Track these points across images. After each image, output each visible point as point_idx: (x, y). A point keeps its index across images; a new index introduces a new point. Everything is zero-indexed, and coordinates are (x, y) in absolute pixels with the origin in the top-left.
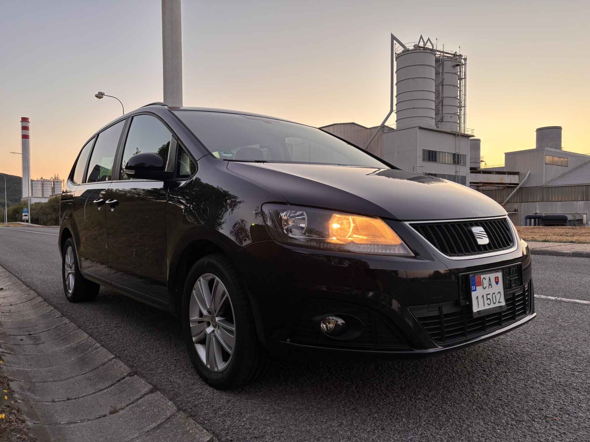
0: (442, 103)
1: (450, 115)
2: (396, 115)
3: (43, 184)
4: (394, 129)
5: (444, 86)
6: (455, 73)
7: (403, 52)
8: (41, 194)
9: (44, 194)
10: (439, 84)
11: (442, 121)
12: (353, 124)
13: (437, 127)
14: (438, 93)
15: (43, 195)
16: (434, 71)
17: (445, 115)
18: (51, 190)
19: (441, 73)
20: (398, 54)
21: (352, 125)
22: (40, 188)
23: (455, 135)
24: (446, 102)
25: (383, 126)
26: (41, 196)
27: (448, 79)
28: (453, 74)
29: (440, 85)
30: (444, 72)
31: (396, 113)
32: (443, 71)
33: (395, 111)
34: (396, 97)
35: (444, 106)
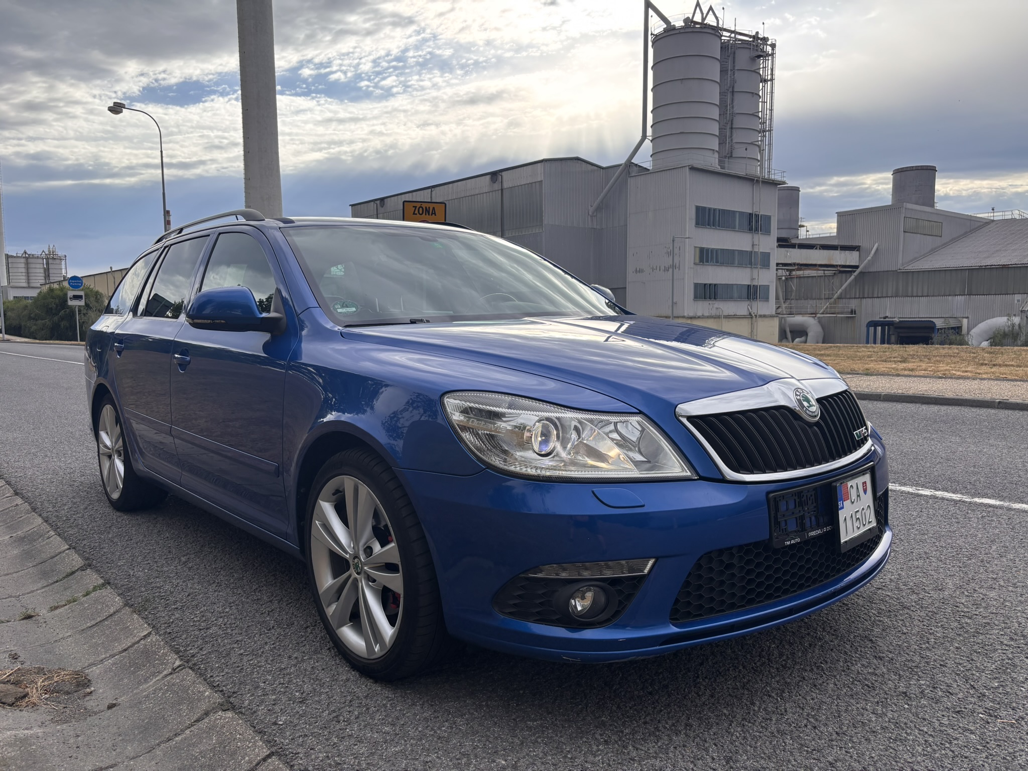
0: (732, 124)
1: (745, 146)
2: (651, 144)
3: (27, 264)
4: (649, 170)
5: (735, 94)
6: (754, 71)
7: (665, 30)
8: (24, 281)
10: (726, 91)
11: (731, 156)
12: (578, 159)
13: (723, 168)
14: (723, 106)
15: (28, 283)
16: (717, 67)
17: (736, 146)
18: (43, 274)
19: (731, 70)
20: (656, 35)
21: (575, 160)
22: (23, 270)
23: (751, 180)
24: (739, 122)
25: (629, 164)
26: (25, 285)
27: (742, 81)
28: (750, 73)
29: (729, 91)
30: (736, 68)
31: (651, 141)
32: (734, 66)
33: (650, 138)
34: (651, 112)
35: (734, 130)
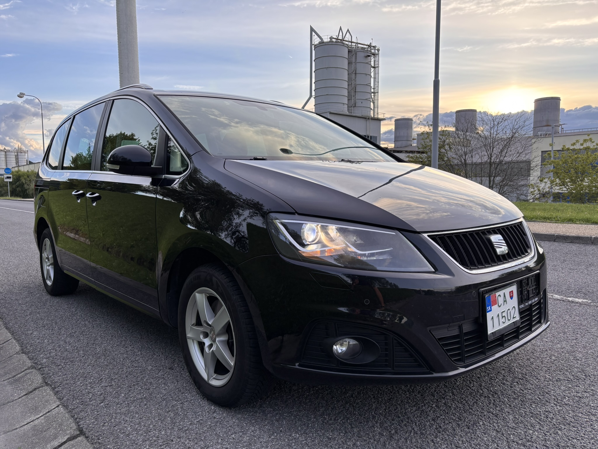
0: (355, 89)
1: (361, 101)
2: (314, 99)
3: (6, 155)
5: (357, 75)
6: (367, 63)
7: (320, 43)
8: (4, 165)
9: (8, 165)
10: (351, 73)
13: (350, 113)
14: (350, 81)
16: (346, 62)
17: (357, 101)
19: (354, 63)
20: (316, 45)
23: (366, 118)
24: (359, 88)
26: (5, 167)
27: (360, 68)
28: (365, 64)
29: (353, 73)
30: (357, 62)
32: (356, 60)
33: (314, 97)
34: (314, 83)
35: (357, 93)
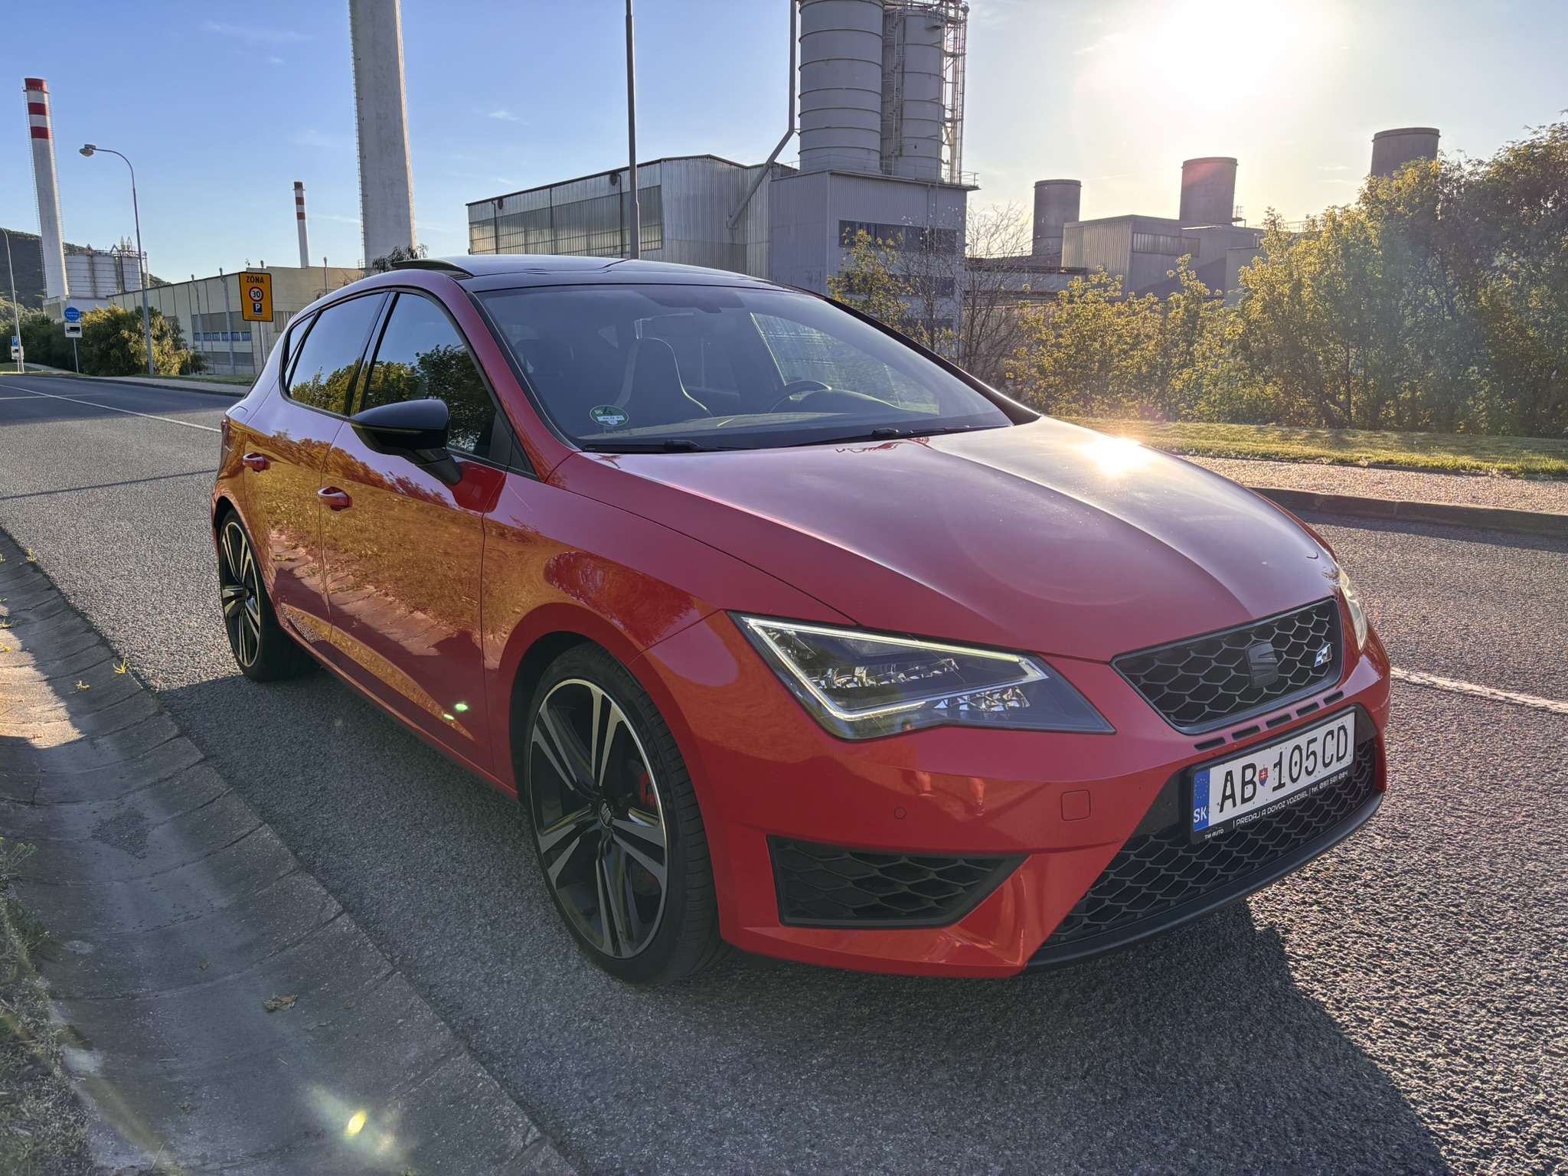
0: (902, 114)
1: (917, 141)
2: (799, 138)
3: (92, 264)
4: (796, 170)
5: (906, 75)
6: (932, 45)
8: (89, 289)
9: (99, 289)
10: (893, 72)
11: (901, 155)
12: (709, 157)
13: (885, 171)
14: (887, 93)
15: (95, 292)
16: (878, 43)
17: (905, 142)
18: (115, 280)
19: (899, 45)
21: (705, 159)
22: (87, 274)
23: (932, 186)
24: (910, 111)
25: (771, 164)
26: (89, 294)
27: (915, 60)
28: (926, 47)
29: (896, 72)
30: (907, 42)
31: (799, 134)
32: (904, 39)
33: (799, 131)
34: (800, 98)
35: (904, 121)
